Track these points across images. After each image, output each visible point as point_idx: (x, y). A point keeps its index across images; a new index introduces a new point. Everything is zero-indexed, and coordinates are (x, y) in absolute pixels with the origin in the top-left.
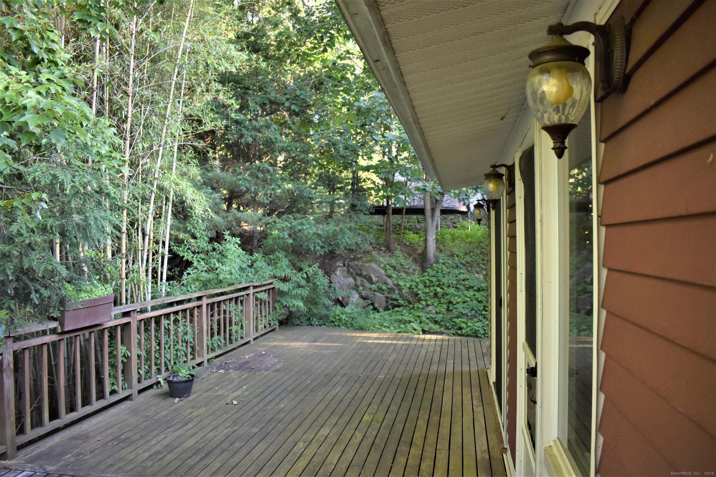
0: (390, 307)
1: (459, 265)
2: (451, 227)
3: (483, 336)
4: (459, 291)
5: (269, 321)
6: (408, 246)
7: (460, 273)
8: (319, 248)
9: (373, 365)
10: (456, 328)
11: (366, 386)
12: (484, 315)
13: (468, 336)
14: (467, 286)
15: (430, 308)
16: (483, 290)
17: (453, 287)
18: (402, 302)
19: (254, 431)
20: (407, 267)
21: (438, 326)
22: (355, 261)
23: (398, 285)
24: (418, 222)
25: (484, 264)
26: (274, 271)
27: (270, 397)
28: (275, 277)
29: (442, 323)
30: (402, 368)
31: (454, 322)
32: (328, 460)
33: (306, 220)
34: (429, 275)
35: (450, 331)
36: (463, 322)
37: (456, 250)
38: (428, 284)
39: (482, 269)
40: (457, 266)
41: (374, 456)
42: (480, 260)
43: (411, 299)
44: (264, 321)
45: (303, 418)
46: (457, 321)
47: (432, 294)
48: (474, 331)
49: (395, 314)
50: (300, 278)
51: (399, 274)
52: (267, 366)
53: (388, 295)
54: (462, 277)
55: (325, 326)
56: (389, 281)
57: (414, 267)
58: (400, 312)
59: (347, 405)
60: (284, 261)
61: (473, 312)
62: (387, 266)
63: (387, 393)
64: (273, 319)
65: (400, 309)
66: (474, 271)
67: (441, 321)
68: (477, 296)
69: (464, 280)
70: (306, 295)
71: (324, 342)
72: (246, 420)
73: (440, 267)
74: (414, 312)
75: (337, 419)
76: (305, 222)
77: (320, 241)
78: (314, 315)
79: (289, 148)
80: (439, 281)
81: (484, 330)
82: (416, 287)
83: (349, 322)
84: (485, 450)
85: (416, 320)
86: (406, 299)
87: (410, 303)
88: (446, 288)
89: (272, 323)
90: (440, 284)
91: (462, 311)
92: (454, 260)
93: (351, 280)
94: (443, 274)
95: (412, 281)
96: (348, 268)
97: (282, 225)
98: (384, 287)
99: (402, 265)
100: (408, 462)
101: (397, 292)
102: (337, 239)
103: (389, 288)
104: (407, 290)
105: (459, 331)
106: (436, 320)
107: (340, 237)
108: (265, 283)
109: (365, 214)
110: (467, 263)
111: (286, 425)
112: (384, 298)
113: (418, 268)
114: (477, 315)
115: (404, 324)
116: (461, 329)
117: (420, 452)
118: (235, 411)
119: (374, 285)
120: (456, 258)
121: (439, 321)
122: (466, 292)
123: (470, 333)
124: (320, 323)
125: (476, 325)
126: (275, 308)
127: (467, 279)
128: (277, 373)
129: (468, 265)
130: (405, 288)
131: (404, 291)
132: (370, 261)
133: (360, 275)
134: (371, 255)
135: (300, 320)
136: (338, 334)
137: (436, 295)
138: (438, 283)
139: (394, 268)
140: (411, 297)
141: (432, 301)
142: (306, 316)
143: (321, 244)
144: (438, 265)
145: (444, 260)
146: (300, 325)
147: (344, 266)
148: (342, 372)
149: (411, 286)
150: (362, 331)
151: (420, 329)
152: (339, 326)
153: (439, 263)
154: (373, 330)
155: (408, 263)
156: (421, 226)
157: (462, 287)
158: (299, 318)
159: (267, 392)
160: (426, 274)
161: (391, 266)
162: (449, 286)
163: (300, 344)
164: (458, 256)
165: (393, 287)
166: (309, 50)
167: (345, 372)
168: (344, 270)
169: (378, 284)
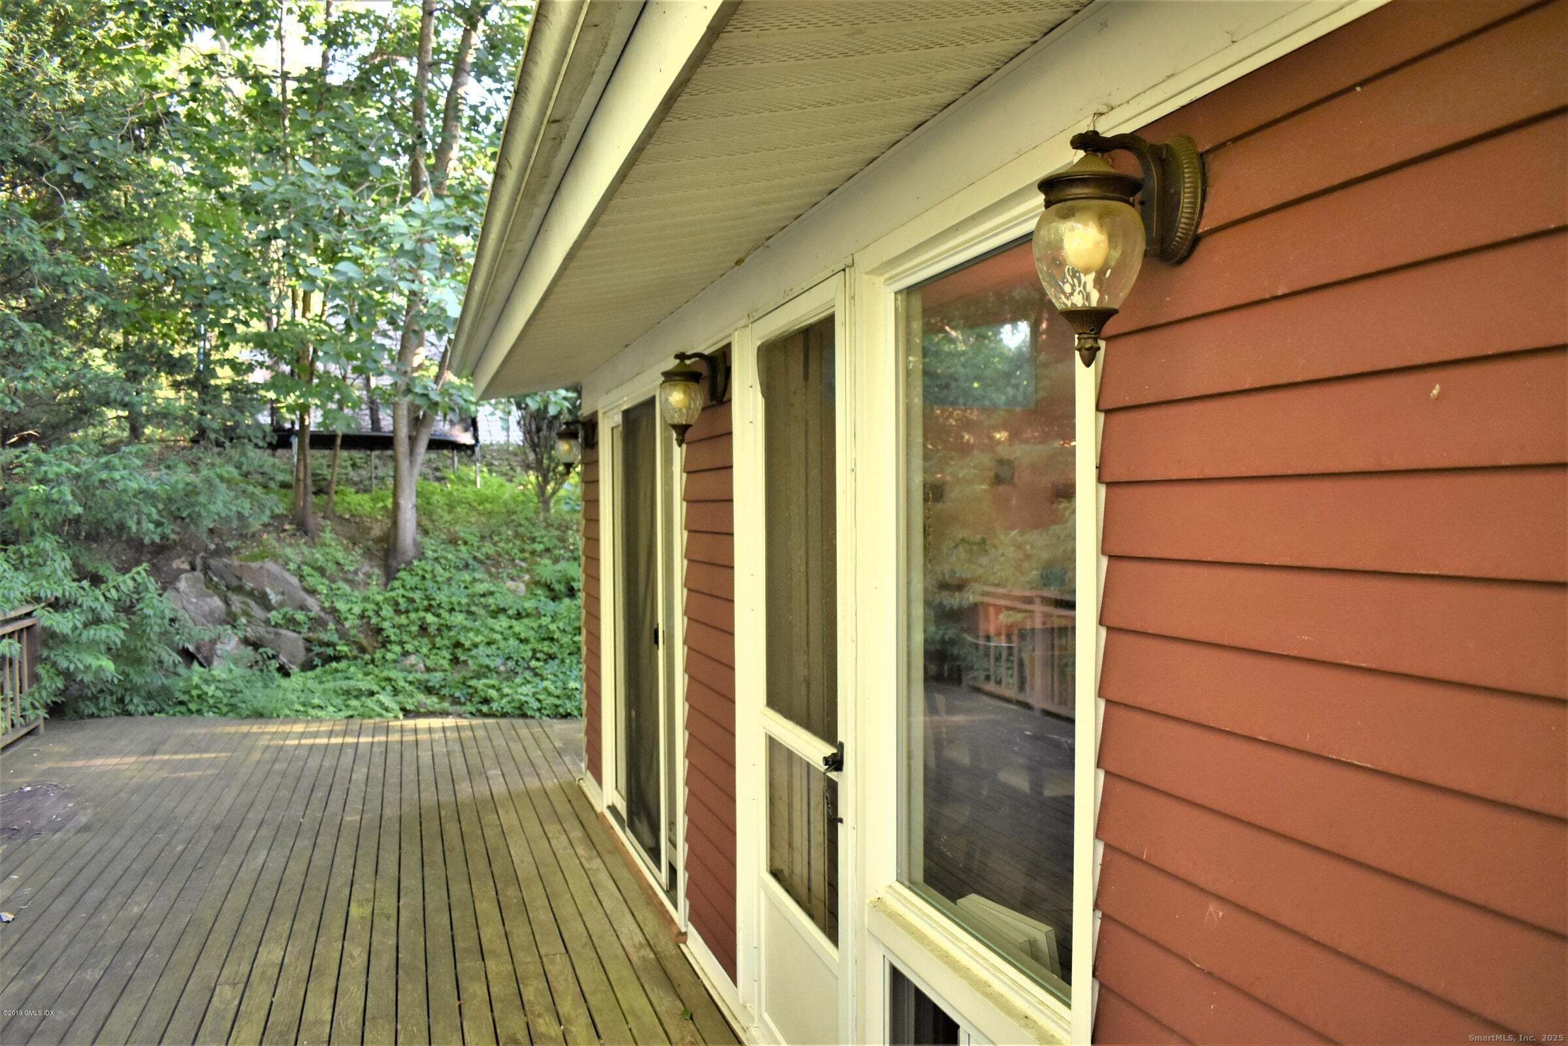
0: (317, 661)
1: (471, 561)
2: (431, 477)
3: (537, 714)
4: (475, 621)
5: (24, 709)
6: (347, 520)
7: (475, 580)
8: (151, 526)
9: (320, 793)
10: (476, 699)
11: (326, 841)
12: (533, 670)
13: (504, 715)
14: (493, 607)
15: (413, 659)
16: (528, 615)
17: (461, 611)
18: (345, 648)
19: (88, 977)
20: (352, 569)
21: (435, 699)
22: (221, 557)
23: (334, 611)
24: (354, 465)
25: (524, 560)
26: (33, 584)
27: (96, 894)
28: (37, 599)
29: (444, 691)
30: (392, 796)
31: (470, 687)
32: (309, 1015)
33: (121, 458)
34: (403, 586)
35: (464, 708)
36: (493, 687)
37: (461, 530)
38: (403, 606)
39: (522, 569)
40: (467, 566)
41: (412, 992)
42: (515, 551)
43: (365, 642)
44: (10, 710)
45: (204, 931)
46: (479, 684)
47: (415, 629)
48: (517, 705)
49: (330, 677)
50: (102, 599)
51: (334, 586)
52: (50, 821)
53: (311, 634)
54: (481, 588)
55: (163, 715)
56: (310, 601)
57: (366, 568)
58: (342, 671)
59: (299, 890)
60: (58, 557)
61: (511, 664)
62: (305, 567)
63: (381, 853)
64: (32, 704)
65: (343, 665)
66: (505, 575)
67: (442, 687)
68: (517, 629)
69: (484, 595)
70: (118, 642)
71: (176, 753)
72: (56, 954)
73: (428, 568)
74: (376, 671)
75: (288, 924)
76: (116, 461)
77: (154, 510)
78: (136, 689)
79: (67, 280)
80: (428, 598)
81: (539, 701)
82: (377, 613)
83: (225, 701)
84: (641, 945)
85: (384, 689)
86: (355, 643)
87: (363, 650)
88: (445, 614)
89: (30, 713)
90: (430, 605)
91: (487, 661)
92: (458, 551)
93: (217, 602)
94: (437, 582)
95: (366, 599)
96: (205, 574)
97: (56, 469)
98: (300, 616)
99: (338, 563)
100: (492, 990)
101: (331, 626)
102: (193, 505)
103: (310, 619)
104: (357, 622)
105: (483, 707)
106: (430, 684)
107: (202, 499)
108: (13, 614)
109: (256, 446)
110: (488, 557)
111: (168, 953)
112: (301, 643)
113: (377, 571)
114: (519, 670)
115: (357, 697)
116: (486, 701)
117: (510, 968)
118: (17, 937)
119: (274, 613)
120: (463, 548)
121: (437, 686)
122: (491, 621)
123: (508, 709)
124: (150, 708)
125: (520, 690)
126: (35, 678)
127: (492, 593)
128: (86, 836)
129: (489, 562)
130: (349, 616)
131: (347, 624)
132: (261, 557)
133: (239, 589)
134: (260, 542)
135: (97, 705)
136: (203, 731)
137: (423, 629)
138: (426, 603)
139: (321, 571)
140: (366, 637)
141: (416, 643)
142: (112, 693)
143: (155, 516)
144: (423, 563)
145: (435, 551)
146: (98, 716)
147: (193, 568)
148: (254, 816)
149: (363, 612)
150: (260, 720)
151: (396, 707)
152: (199, 712)
153: (426, 558)
154: (286, 716)
155: (353, 560)
156: (359, 475)
157: (481, 612)
158: (94, 698)
159: (82, 882)
160: (397, 584)
161: (313, 568)
162: (452, 610)
163: (113, 761)
164: (465, 543)
165: (322, 614)
166: (112, 39)
167: (260, 817)
168: (197, 579)
169: (285, 609)
